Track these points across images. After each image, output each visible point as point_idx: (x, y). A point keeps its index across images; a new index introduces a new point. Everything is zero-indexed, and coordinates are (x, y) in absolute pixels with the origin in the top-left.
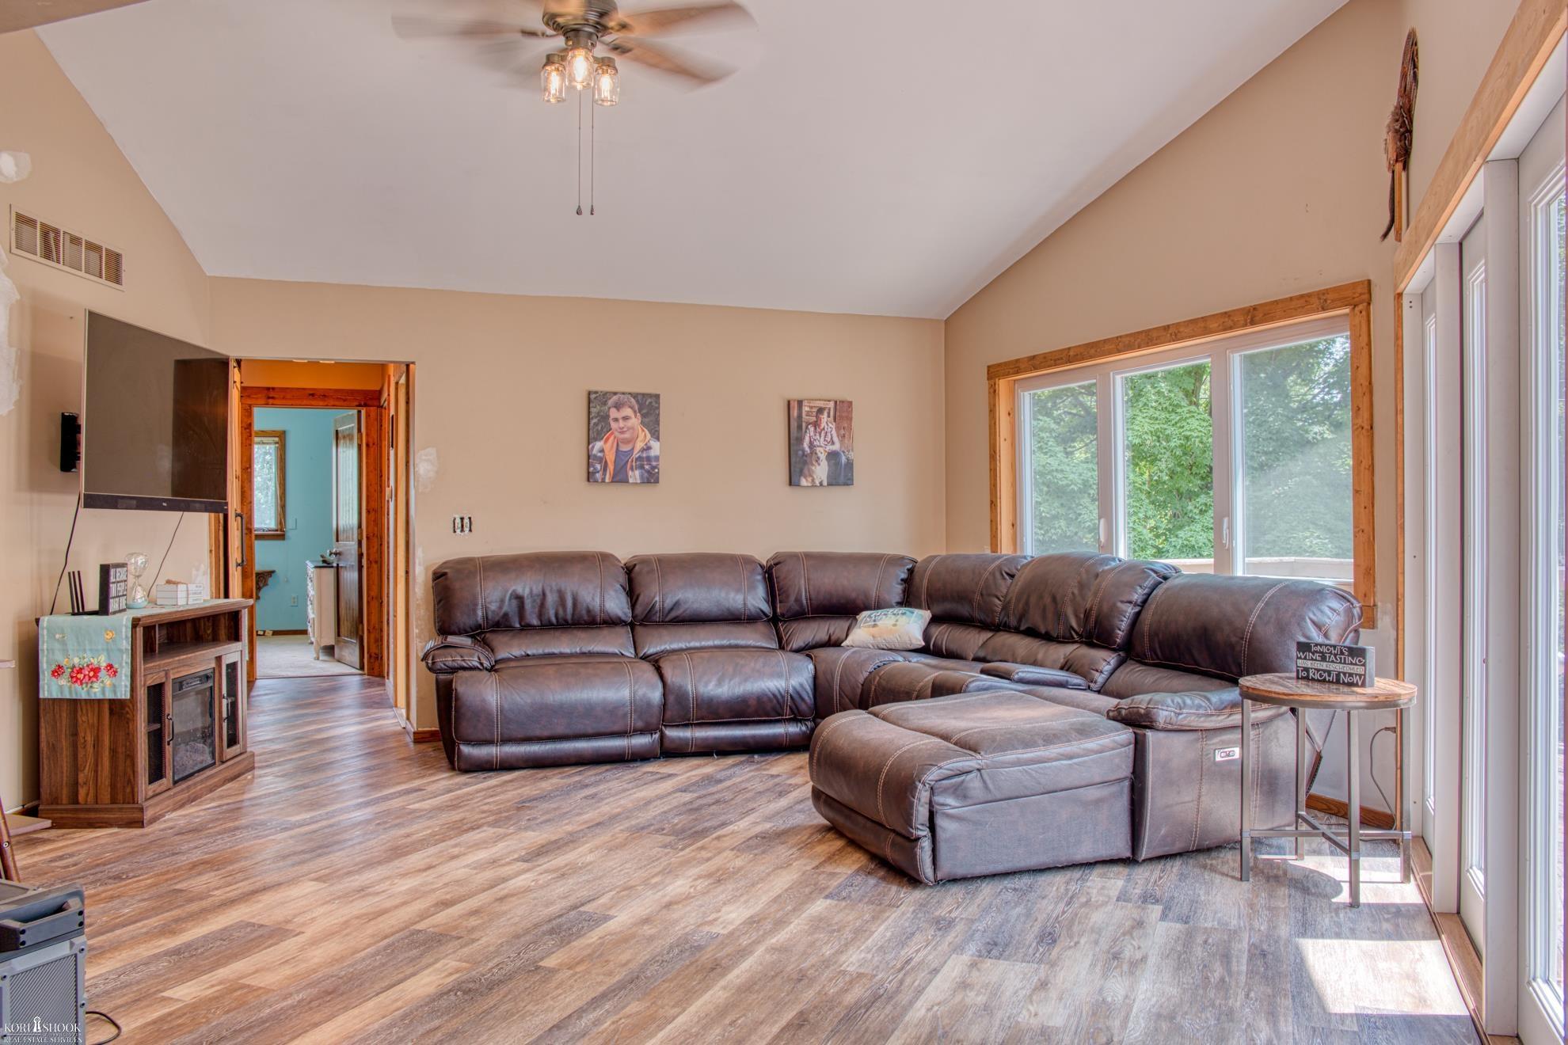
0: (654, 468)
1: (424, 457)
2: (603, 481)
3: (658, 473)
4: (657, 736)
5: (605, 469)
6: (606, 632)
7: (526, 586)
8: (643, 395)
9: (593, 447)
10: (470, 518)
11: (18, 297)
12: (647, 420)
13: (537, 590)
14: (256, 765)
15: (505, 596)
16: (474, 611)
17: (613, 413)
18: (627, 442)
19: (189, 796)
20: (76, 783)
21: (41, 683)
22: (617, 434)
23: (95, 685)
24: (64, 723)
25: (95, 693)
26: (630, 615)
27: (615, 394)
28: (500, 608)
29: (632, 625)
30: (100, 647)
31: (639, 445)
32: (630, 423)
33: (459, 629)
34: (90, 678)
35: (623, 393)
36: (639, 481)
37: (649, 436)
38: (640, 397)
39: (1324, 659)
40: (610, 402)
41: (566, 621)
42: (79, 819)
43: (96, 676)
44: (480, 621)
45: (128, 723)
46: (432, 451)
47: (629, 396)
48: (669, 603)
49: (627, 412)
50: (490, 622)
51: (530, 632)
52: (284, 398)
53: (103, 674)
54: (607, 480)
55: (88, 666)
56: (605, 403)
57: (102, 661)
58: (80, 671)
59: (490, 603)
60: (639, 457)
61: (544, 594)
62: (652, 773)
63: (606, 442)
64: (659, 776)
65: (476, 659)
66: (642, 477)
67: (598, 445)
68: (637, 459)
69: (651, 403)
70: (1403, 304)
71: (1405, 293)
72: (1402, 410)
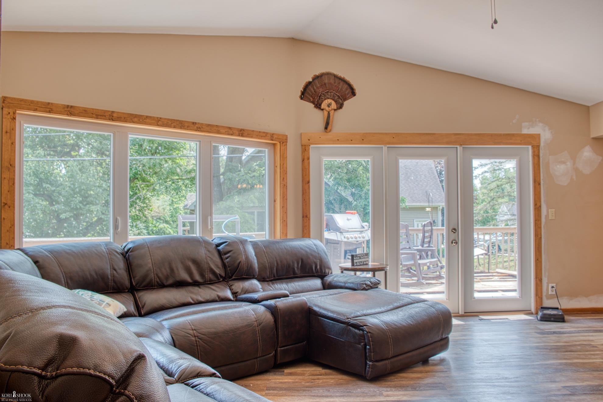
39: (360, 258)
70: (309, 149)
71: (311, 146)
72: (309, 182)
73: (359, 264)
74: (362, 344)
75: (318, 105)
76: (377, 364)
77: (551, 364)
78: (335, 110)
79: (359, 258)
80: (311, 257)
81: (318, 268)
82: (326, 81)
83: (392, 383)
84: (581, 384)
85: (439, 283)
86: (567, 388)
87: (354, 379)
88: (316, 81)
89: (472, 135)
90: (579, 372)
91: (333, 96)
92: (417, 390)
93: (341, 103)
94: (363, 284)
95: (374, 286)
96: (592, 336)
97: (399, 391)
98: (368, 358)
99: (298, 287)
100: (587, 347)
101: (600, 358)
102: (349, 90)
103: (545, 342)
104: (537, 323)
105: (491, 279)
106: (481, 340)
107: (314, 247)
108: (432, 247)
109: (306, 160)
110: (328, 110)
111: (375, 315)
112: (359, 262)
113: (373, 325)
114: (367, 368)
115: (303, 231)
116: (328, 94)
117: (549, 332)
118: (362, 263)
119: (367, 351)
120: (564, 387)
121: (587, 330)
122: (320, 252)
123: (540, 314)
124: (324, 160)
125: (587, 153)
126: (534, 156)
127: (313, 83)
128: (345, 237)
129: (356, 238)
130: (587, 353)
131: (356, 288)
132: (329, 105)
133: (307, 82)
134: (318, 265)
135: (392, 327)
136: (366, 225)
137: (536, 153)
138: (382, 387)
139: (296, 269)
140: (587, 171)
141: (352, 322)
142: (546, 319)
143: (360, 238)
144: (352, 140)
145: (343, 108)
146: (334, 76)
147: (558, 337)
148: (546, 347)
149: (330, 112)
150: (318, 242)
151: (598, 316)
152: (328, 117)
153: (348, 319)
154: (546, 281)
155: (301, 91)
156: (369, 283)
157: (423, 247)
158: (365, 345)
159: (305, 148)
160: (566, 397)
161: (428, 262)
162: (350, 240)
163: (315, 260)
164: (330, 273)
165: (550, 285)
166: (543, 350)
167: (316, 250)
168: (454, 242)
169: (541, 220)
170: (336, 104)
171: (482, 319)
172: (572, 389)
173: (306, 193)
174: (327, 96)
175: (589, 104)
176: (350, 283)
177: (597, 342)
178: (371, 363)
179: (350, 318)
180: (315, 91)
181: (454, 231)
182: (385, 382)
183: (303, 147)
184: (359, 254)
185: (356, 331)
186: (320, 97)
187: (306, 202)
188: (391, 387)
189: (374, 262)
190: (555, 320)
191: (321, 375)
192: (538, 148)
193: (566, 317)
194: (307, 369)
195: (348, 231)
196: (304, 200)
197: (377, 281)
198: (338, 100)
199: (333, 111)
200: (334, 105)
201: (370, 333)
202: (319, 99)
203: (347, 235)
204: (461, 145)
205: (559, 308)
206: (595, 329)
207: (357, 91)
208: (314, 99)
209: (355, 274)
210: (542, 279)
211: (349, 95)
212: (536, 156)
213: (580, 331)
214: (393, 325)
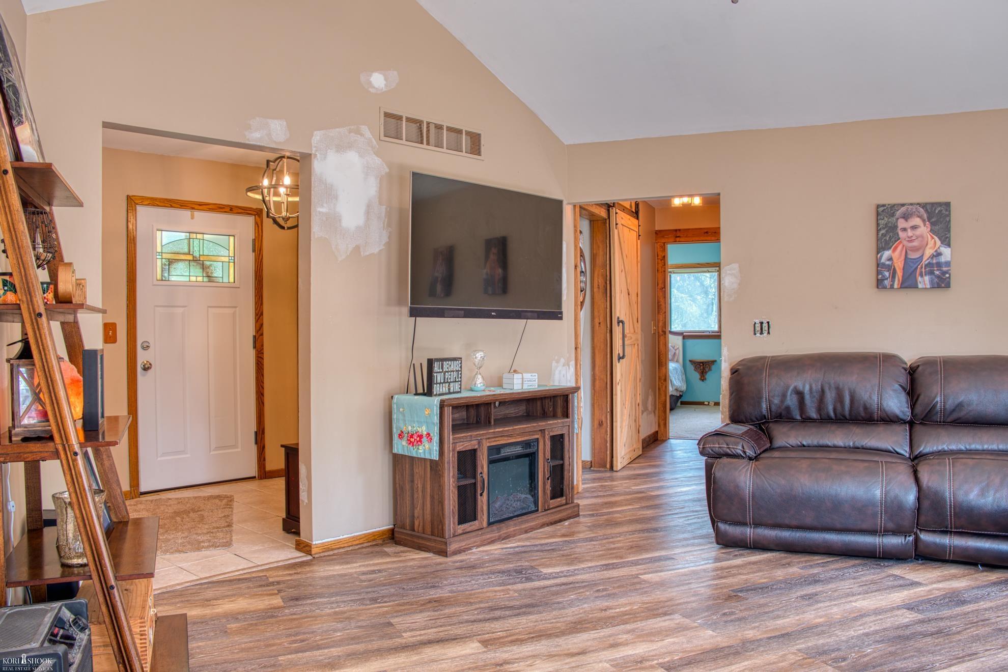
0: (944, 273)
1: (728, 272)
2: (892, 287)
3: (949, 278)
4: (911, 539)
5: (893, 277)
6: (881, 429)
7: (806, 382)
8: (933, 204)
9: (881, 256)
10: (768, 323)
11: (387, 170)
12: (937, 227)
13: (817, 387)
14: (580, 514)
15: (787, 392)
16: (759, 403)
17: (902, 224)
18: (915, 249)
19: (500, 536)
20: (413, 516)
21: (393, 442)
22: (905, 243)
23: (420, 448)
24: (407, 472)
25: (420, 453)
26: (909, 414)
27: (903, 205)
28: (782, 401)
29: (911, 424)
30: (422, 420)
31: (929, 252)
32: (918, 232)
33: (746, 418)
34: (417, 442)
35: (911, 204)
36: (928, 286)
37: (938, 243)
38: (928, 207)
40: (898, 213)
41: (844, 416)
42: (414, 542)
43: (420, 441)
44: (764, 412)
45: (440, 478)
46: (735, 266)
47: (918, 206)
48: (950, 404)
49: (916, 221)
50: (773, 414)
51: (810, 424)
52: (687, 236)
53: (424, 439)
54: (896, 286)
55: (416, 433)
56: (893, 215)
57: (423, 430)
58: (412, 436)
59: (773, 397)
60: (929, 263)
61: (823, 391)
62: (896, 577)
63: (894, 251)
64: (901, 582)
65: (740, 447)
66: (931, 282)
67: (887, 254)
68: (926, 266)
69: (940, 211)
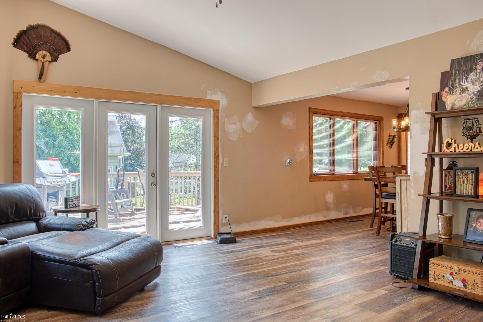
70: (22, 97)
71: (23, 94)
72: (20, 129)
73: (72, 206)
74: (91, 282)
75: (33, 55)
76: (106, 298)
77: (238, 277)
78: (49, 62)
79: (72, 201)
80: (25, 201)
81: (33, 212)
82: (42, 33)
83: (120, 314)
84: (263, 288)
85: (133, 219)
86: (256, 293)
87: (83, 316)
88: (32, 32)
89: (170, 96)
90: (259, 279)
91: (49, 49)
92: (145, 316)
93: (56, 56)
94: (80, 225)
95: (89, 226)
96: (257, 251)
97: (129, 319)
98: (97, 294)
99: (13, 232)
100: (257, 260)
101: (267, 267)
102: (64, 45)
103: (228, 260)
104: (217, 245)
105: (173, 213)
106: (182, 264)
107: (29, 192)
108: (124, 189)
109: (18, 108)
110: (43, 61)
111: (100, 253)
112: (72, 204)
113: (100, 263)
114: (96, 304)
115: (14, 176)
116: (43, 47)
117: (228, 251)
118: (75, 205)
119: (96, 288)
120: (254, 293)
121: (252, 247)
122: (34, 197)
123: (219, 239)
124: (37, 108)
125: (250, 117)
126: (214, 117)
127: (28, 33)
128: (48, 182)
129: (58, 182)
130: (258, 264)
131: (73, 229)
132: (44, 57)
133: (21, 31)
134: (33, 209)
135: (117, 263)
136: (67, 171)
137: (216, 115)
138: (113, 319)
139: (10, 214)
140: (249, 130)
141: (80, 262)
142: (224, 242)
143: (62, 182)
144: (65, 92)
145: (57, 61)
146: (50, 30)
147: (236, 255)
148: (230, 264)
149: (45, 63)
150: (30, 187)
151: (256, 236)
152: (42, 67)
153: (75, 259)
154: (222, 213)
155: (14, 38)
156: (85, 223)
157: (117, 189)
158: (94, 283)
159: (17, 95)
160: (258, 301)
161: (124, 202)
162: (53, 184)
163: (30, 204)
164: (44, 216)
165: (224, 216)
166: (229, 267)
167: (31, 195)
168: (153, 184)
169: (218, 167)
170: (51, 56)
171: (177, 247)
172: (259, 294)
173: (17, 139)
174: (43, 48)
175: (252, 83)
176: (67, 224)
177: (261, 255)
178: (100, 299)
179: (77, 259)
180: (30, 41)
181: (153, 175)
182: (113, 313)
183: (15, 94)
184: (72, 197)
185: (85, 270)
186: (34, 47)
187: (17, 148)
188: (120, 318)
189: (84, 203)
190: (230, 242)
191: (48, 318)
192: (217, 111)
193: (237, 239)
194: (32, 314)
195: (51, 176)
196: (16, 146)
197: (92, 221)
198: (53, 53)
199: (48, 62)
200: (49, 57)
201: (98, 270)
202: (34, 49)
203: (49, 179)
204: (160, 104)
205: (231, 233)
206: (257, 246)
207: (72, 47)
208: (28, 48)
209: (67, 216)
210: (219, 212)
211: (64, 50)
212: (216, 117)
213: (248, 248)
214: (118, 261)
